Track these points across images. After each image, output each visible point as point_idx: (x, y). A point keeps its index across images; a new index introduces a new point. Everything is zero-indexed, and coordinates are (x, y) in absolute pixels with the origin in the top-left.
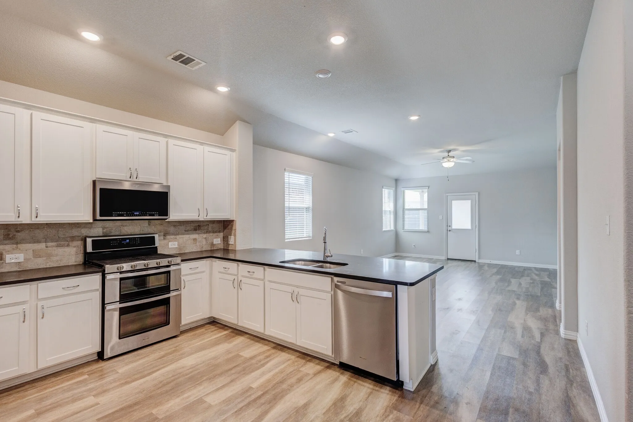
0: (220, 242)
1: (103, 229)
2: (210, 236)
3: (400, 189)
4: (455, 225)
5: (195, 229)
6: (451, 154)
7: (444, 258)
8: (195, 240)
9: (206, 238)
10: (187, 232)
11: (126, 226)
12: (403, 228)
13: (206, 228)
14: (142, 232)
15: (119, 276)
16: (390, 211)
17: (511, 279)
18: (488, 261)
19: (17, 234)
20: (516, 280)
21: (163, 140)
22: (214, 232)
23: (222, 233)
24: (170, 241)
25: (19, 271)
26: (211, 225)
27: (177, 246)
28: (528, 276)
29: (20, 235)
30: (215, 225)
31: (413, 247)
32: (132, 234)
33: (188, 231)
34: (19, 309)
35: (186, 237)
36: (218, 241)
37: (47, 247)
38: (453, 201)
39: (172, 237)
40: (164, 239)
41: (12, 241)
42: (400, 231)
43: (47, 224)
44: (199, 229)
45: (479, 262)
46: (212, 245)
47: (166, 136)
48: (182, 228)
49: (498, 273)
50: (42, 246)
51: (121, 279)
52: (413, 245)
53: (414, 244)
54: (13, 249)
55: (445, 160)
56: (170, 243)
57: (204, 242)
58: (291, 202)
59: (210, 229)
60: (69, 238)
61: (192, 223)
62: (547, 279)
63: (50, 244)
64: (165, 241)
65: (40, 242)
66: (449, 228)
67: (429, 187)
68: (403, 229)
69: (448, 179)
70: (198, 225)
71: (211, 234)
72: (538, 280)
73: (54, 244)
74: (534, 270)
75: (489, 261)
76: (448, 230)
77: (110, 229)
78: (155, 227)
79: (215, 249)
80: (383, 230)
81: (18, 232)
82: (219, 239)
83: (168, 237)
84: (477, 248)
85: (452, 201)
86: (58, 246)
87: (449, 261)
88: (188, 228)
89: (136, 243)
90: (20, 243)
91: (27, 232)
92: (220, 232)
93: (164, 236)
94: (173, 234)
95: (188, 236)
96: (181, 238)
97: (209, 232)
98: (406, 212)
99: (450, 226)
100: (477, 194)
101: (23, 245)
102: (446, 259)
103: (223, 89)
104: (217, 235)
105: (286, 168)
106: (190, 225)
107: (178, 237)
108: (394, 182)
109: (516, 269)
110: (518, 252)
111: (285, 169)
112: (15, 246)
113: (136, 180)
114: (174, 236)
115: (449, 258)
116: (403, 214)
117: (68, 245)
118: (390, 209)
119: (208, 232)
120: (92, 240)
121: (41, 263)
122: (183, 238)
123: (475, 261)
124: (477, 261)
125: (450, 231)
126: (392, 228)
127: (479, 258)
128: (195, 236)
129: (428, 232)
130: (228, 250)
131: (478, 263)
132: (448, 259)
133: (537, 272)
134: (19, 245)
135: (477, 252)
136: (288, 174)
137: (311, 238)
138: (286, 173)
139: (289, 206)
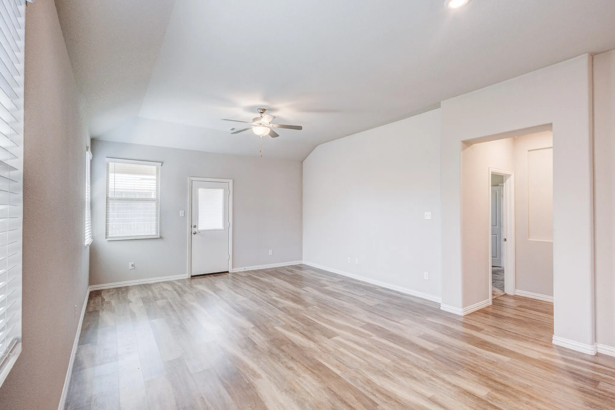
3: (102, 159)
4: (203, 225)
7: (187, 276)
12: (107, 235)
31: (130, 267)
38: (199, 189)
42: (101, 241)
45: (233, 271)
52: (130, 264)
53: (133, 263)
66: (194, 230)
67: (162, 163)
68: (107, 238)
75: (243, 269)
76: (193, 232)
84: (231, 254)
87: (194, 280)
98: (114, 204)
99: (195, 227)
100: (231, 182)
110: (270, 253)
115: (193, 274)
116: (108, 209)
123: (228, 272)
124: (230, 272)
125: (194, 234)
127: (233, 267)
129: (161, 238)
132: (192, 276)
135: (230, 259)
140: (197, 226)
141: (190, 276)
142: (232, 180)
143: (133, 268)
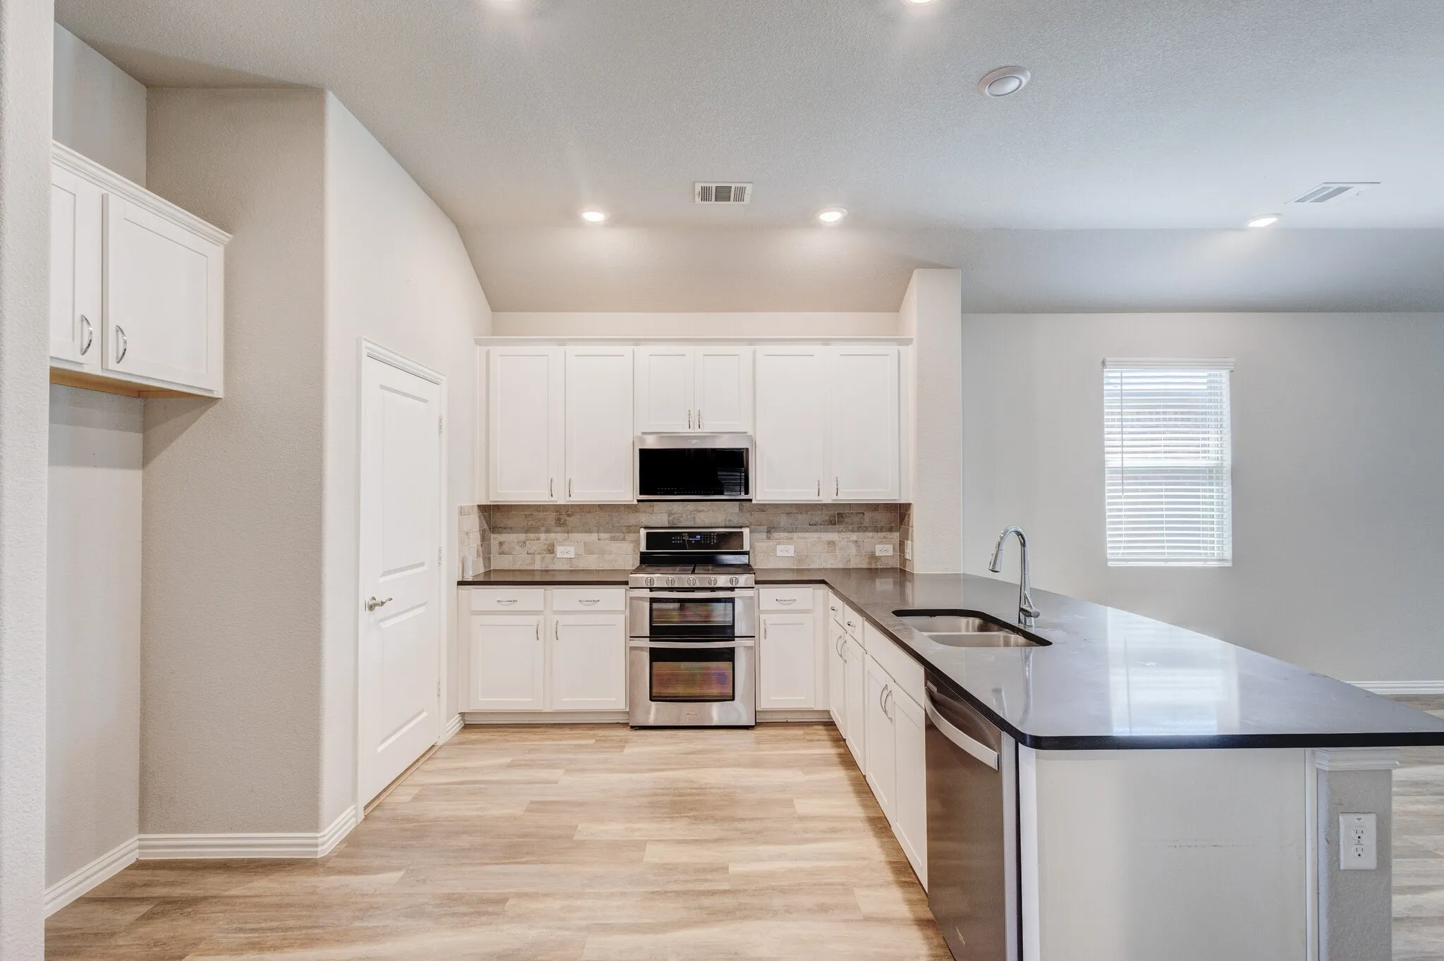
0: (891, 553)
1: (669, 515)
2: (868, 538)
5: (831, 522)
8: (831, 544)
9: (857, 541)
10: (813, 526)
11: (702, 511)
13: (857, 519)
14: (728, 524)
15: (647, 594)
19: (568, 519)
21: (745, 351)
22: (876, 530)
23: (898, 534)
24: (779, 544)
25: (571, 571)
26: (868, 515)
27: (792, 554)
29: (572, 521)
30: (877, 515)
32: (713, 525)
33: (815, 525)
34: (533, 620)
35: (812, 537)
36: (885, 549)
37: (599, 539)
39: (783, 535)
40: (769, 538)
41: (563, 529)
43: (599, 506)
44: (840, 522)
46: (873, 557)
47: (751, 342)
48: (803, 518)
50: (594, 537)
51: (653, 600)
54: (565, 539)
56: (779, 548)
57: (853, 550)
58: (1126, 453)
59: (867, 522)
60: (624, 528)
61: (824, 508)
63: (603, 535)
64: (771, 543)
65: (591, 532)
70: (839, 514)
71: (871, 534)
73: (606, 536)
77: (679, 515)
78: (751, 515)
79: (879, 567)
81: (569, 516)
82: (890, 547)
83: (776, 535)
86: (613, 539)
88: (817, 519)
89: (711, 542)
90: (572, 532)
91: (578, 516)
92: (891, 530)
93: (769, 532)
94: (785, 530)
95: (816, 535)
96: (801, 538)
97: (865, 529)
101: (574, 534)
103: (831, 217)
104: (885, 537)
105: (1108, 359)
106: (820, 512)
107: (795, 535)
111: (1103, 363)
112: (566, 535)
113: (699, 430)
114: (786, 534)
117: (624, 539)
119: (861, 528)
120: (647, 533)
121: (591, 562)
122: (805, 538)
128: (833, 536)
130: (905, 571)
134: (570, 534)
136: (1119, 375)
137: (1229, 564)
138: (1108, 373)
139: (1121, 466)
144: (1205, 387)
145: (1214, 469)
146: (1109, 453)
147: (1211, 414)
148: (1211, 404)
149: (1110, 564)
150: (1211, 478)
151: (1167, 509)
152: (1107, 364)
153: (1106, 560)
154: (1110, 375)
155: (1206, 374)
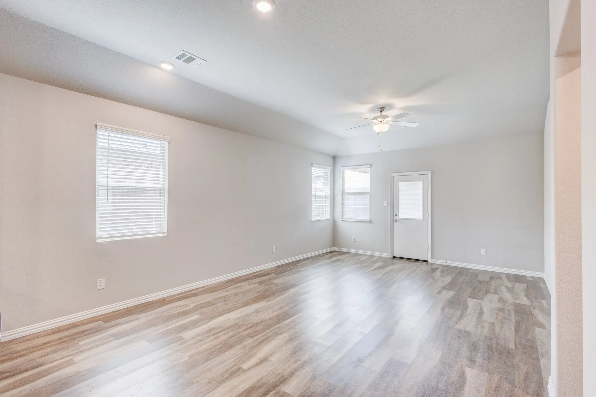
3: (339, 168)
4: (403, 214)
6: (384, 113)
7: (389, 255)
12: (342, 217)
16: (325, 195)
17: (469, 299)
18: (443, 262)
20: (476, 300)
28: (495, 292)
31: (353, 240)
38: (400, 183)
42: (339, 220)
45: (432, 262)
49: (450, 286)
53: (354, 237)
55: (376, 121)
58: (114, 178)
62: (524, 301)
66: (395, 218)
67: (371, 166)
68: (342, 219)
69: (380, 149)
72: (511, 301)
74: (504, 278)
75: (445, 262)
76: (394, 220)
80: (312, 219)
84: (430, 244)
85: (398, 182)
87: (396, 261)
98: (346, 197)
99: (396, 215)
100: (430, 173)
102: (392, 257)
105: (98, 124)
108: (331, 161)
109: (480, 277)
111: (96, 126)
115: (395, 256)
116: (343, 200)
118: (325, 194)
123: (427, 261)
124: (429, 261)
125: (396, 221)
126: (329, 217)
127: (432, 258)
129: (370, 222)
131: (432, 264)
133: (509, 285)
135: (429, 249)
136: (107, 134)
137: (166, 234)
138: (99, 132)
139: (107, 185)
140: (398, 215)
141: (392, 256)
142: (431, 171)
143: (355, 241)
144: (159, 152)
145: (161, 189)
146: (99, 178)
147: (161, 163)
148: (161, 157)
149: (98, 241)
150: (160, 193)
151: (135, 209)
152: (98, 126)
153: (96, 239)
154: (100, 133)
155: (159, 143)
